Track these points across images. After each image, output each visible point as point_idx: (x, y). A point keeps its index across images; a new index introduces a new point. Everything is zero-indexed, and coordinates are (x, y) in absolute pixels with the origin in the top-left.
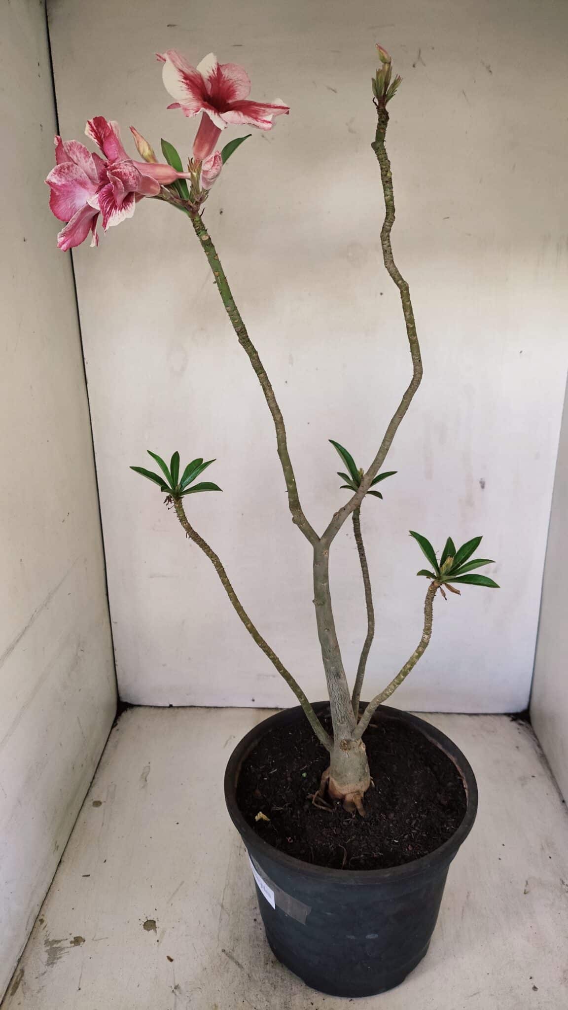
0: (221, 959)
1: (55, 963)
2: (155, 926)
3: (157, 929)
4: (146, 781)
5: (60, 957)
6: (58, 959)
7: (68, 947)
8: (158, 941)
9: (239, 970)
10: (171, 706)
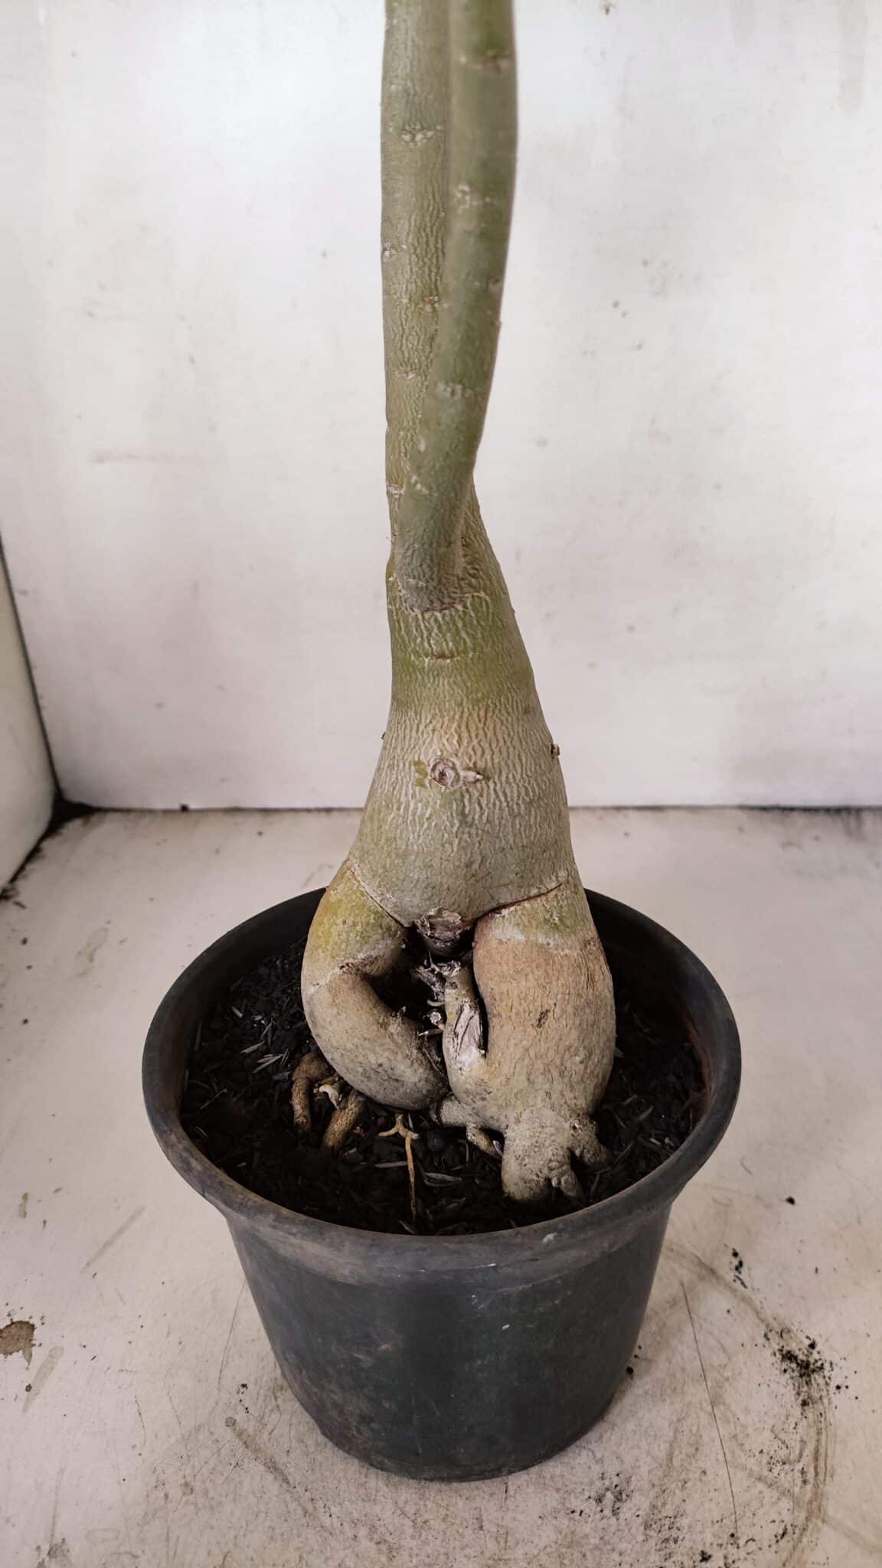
0: (219, 1450)
2: (31, 1340)
3: (34, 1350)
4: (91, 960)
8: (29, 1388)
9: (273, 1487)
10: (184, 809)
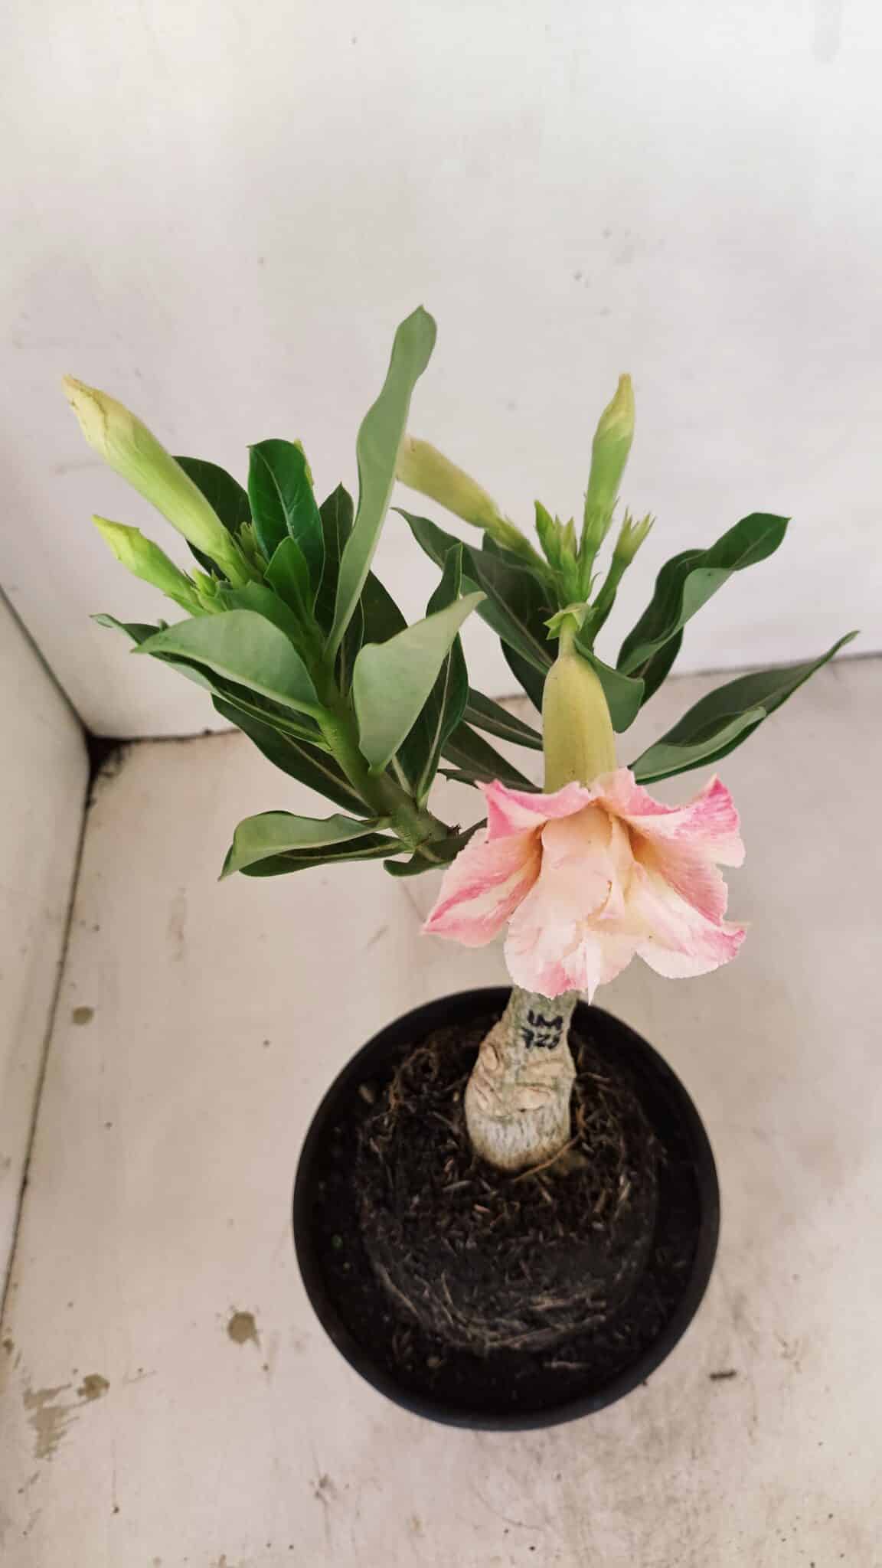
1: (55, 1449)
2: (254, 1328)
3: (259, 1335)
4: (181, 936)
5: (63, 1433)
6: (58, 1437)
7: (75, 1406)
8: (266, 1368)
10: (208, 733)
